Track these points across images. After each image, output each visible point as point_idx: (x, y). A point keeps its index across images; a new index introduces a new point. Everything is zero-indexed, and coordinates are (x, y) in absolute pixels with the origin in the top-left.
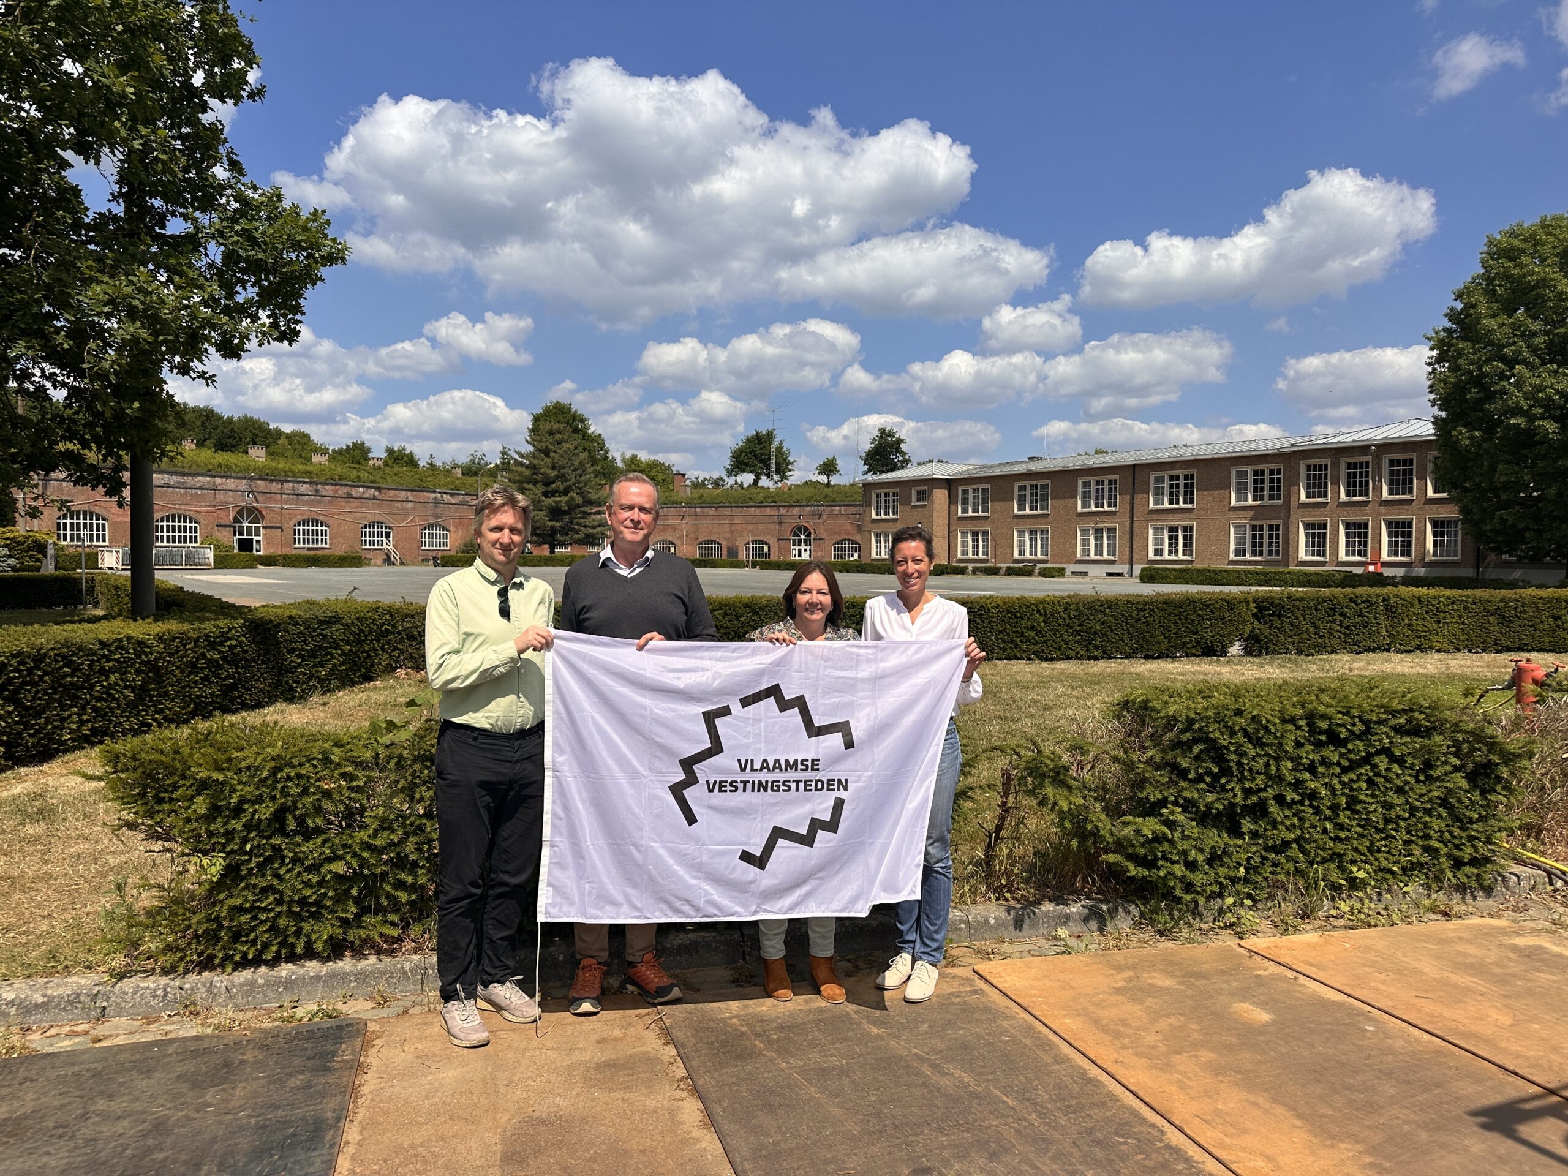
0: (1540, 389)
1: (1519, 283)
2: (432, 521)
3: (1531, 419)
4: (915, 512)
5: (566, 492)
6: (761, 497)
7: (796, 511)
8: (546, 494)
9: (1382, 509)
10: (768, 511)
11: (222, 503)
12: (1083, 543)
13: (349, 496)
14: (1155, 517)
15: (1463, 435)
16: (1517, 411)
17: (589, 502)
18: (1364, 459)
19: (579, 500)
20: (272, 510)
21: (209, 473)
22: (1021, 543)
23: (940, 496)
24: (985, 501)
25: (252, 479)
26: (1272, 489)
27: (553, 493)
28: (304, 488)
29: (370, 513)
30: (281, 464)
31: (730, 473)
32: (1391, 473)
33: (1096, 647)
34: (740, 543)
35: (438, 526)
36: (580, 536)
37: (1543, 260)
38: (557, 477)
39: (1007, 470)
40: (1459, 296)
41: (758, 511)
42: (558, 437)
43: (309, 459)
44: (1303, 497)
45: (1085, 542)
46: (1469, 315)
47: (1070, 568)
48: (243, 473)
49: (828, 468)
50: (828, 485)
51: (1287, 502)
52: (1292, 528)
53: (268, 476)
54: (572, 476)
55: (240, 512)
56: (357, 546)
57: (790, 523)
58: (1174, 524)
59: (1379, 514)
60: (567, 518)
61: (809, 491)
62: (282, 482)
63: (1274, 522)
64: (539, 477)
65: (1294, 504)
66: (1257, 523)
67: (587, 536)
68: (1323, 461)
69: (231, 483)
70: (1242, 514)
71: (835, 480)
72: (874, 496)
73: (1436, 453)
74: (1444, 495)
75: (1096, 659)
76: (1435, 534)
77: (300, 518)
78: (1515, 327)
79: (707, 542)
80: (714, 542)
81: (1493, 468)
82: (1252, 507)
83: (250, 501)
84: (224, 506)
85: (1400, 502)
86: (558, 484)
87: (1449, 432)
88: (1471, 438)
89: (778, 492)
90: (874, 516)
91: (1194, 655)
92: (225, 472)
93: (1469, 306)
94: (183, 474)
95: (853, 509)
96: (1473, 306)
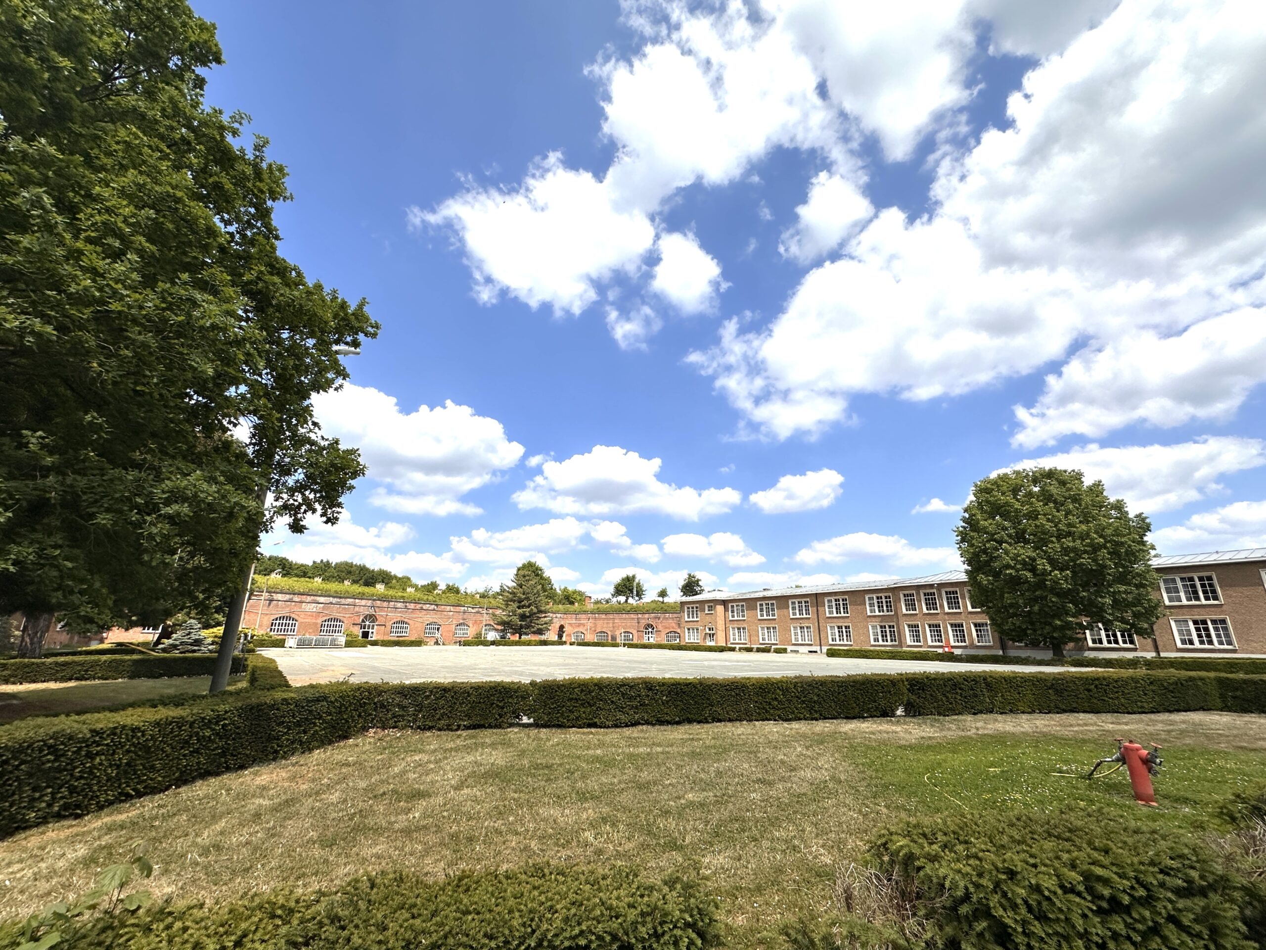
0: (1018, 555)
1: (994, 504)
2: (461, 621)
3: (1017, 571)
4: (708, 617)
5: (529, 607)
6: (628, 609)
7: (647, 616)
8: (519, 608)
9: (946, 617)
10: (632, 616)
11: (357, 612)
12: (795, 635)
13: (422, 609)
14: (830, 620)
15: (981, 578)
16: (1008, 566)
17: (541, 612)
18: (932, 591)
19: (535, 610)
20: (382, 616)
21: (354, 597)
22: (763, 634)
23: (720, 609)
24: (743, 611)
25: (374, 600)
26: (887, 606)
27: (523, 607)
28: (399, 605)
29: (430, 618)
30: (391, 592)
31: (613, 596)
32: (947, 598)
33: (816, 711)
34: (617, 633)
35: (463, 624)
36: (535, 629)
37: (1003, 494)
38: (525, 598)
39: (753, 596)
40: (966, 511)
41: (627, 616)
42: (527, 578)
43: (404, 590)
44: (904, 611)
45: (796, 634)
46: (973, 520)
47: (789, 648)
48: (371, 597)
49: (663, 594)
50: (663, 602)
51: (896, 613)
52: (901, 627)
53: (383, 598)
54: (532, 598)
55: (366, 617)
56: (422, 635)
57: (643, 622)
58: (840, 624)
59: (945, 620)
60: (528, 620)
61: (654, 605)
62: (389, 601)
63: (892, 624)
64: (516, 598)
65: (900, 615)
66: (883, 624)
67: (538, 629)
68: (911, 592)
69: (363, 602)
70: (874, 620)
71: (666, 600)
72: (686, 610)
73: (969, 588)
74: (979, 610)
75: (816, 720)
76: (977, 631)
77: (395, 620)
78: (998, 525)
79: (601, 632)
80: (604, 632)
81: (1002, 597)
82: (879, 616)
83: (372, 612)
84: (358, 614)
85: (955, 613)
86: (525, 602)
87: (975, 577)
88: (988, 580)
89: (638, 607)
90: (687, 619)
91: (875, 716)
92: (362, 596)
93: (971, 515)
94: (340, 598)
95: (675, 615)
96: (974, 515)
